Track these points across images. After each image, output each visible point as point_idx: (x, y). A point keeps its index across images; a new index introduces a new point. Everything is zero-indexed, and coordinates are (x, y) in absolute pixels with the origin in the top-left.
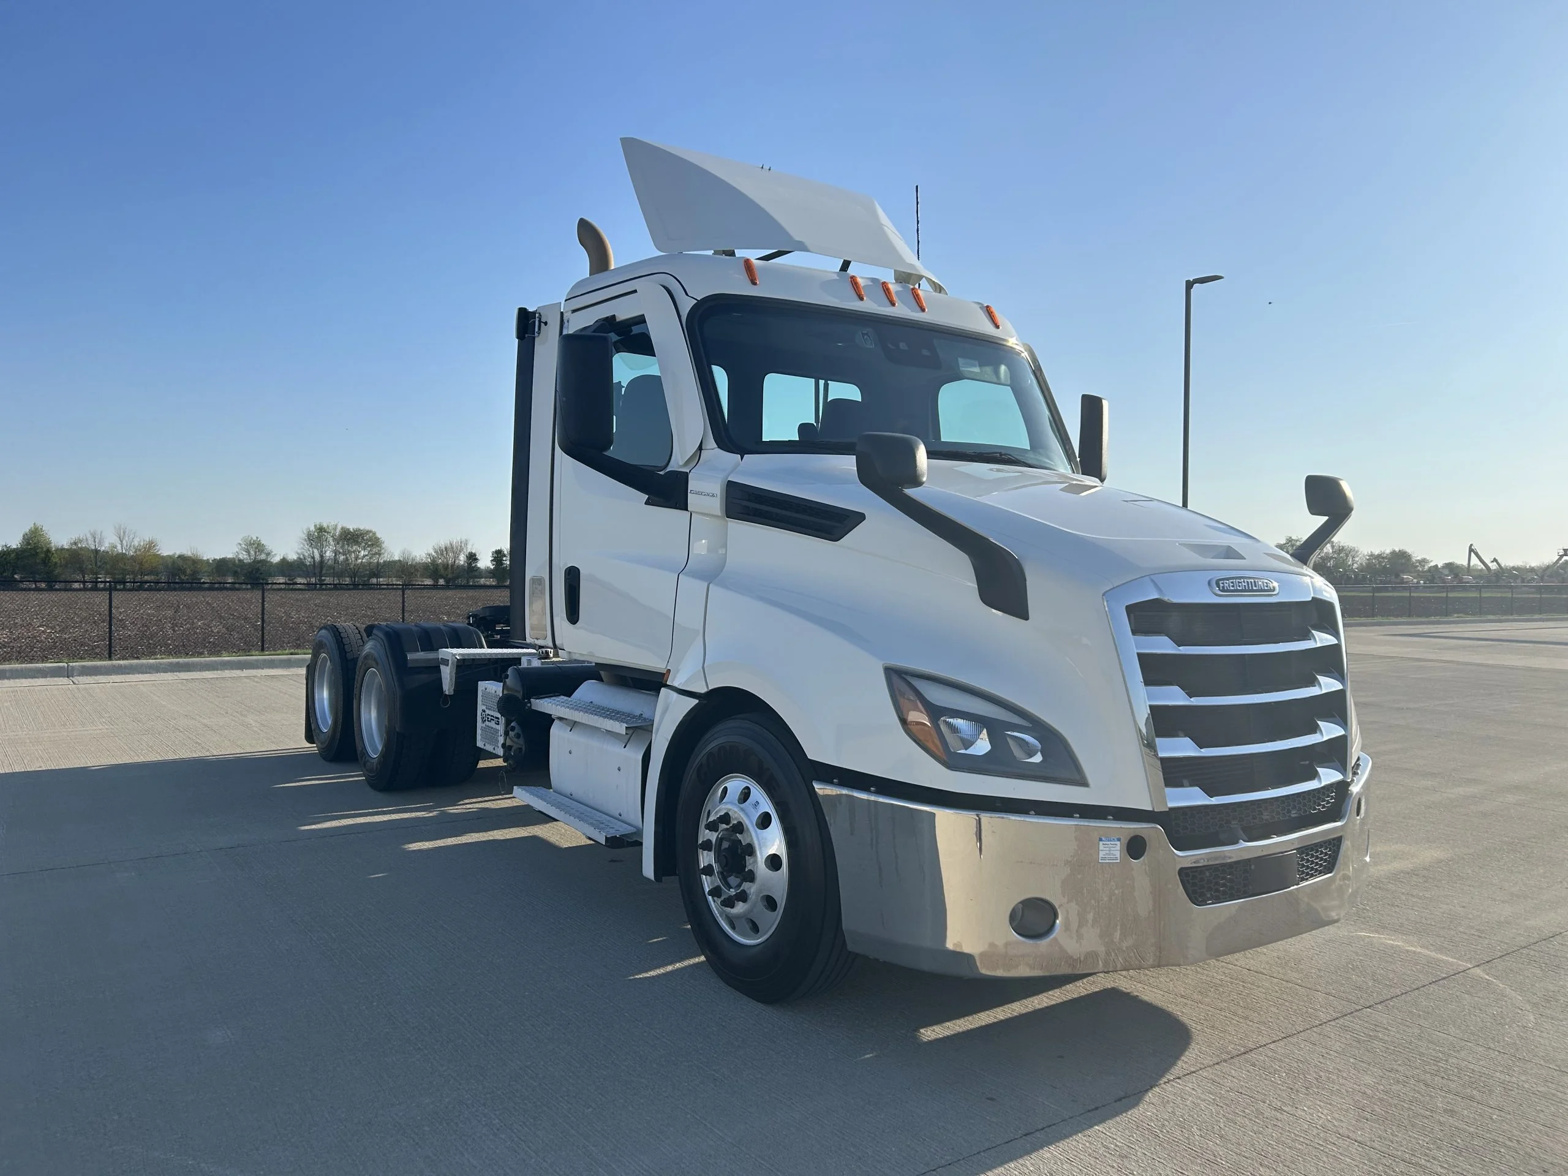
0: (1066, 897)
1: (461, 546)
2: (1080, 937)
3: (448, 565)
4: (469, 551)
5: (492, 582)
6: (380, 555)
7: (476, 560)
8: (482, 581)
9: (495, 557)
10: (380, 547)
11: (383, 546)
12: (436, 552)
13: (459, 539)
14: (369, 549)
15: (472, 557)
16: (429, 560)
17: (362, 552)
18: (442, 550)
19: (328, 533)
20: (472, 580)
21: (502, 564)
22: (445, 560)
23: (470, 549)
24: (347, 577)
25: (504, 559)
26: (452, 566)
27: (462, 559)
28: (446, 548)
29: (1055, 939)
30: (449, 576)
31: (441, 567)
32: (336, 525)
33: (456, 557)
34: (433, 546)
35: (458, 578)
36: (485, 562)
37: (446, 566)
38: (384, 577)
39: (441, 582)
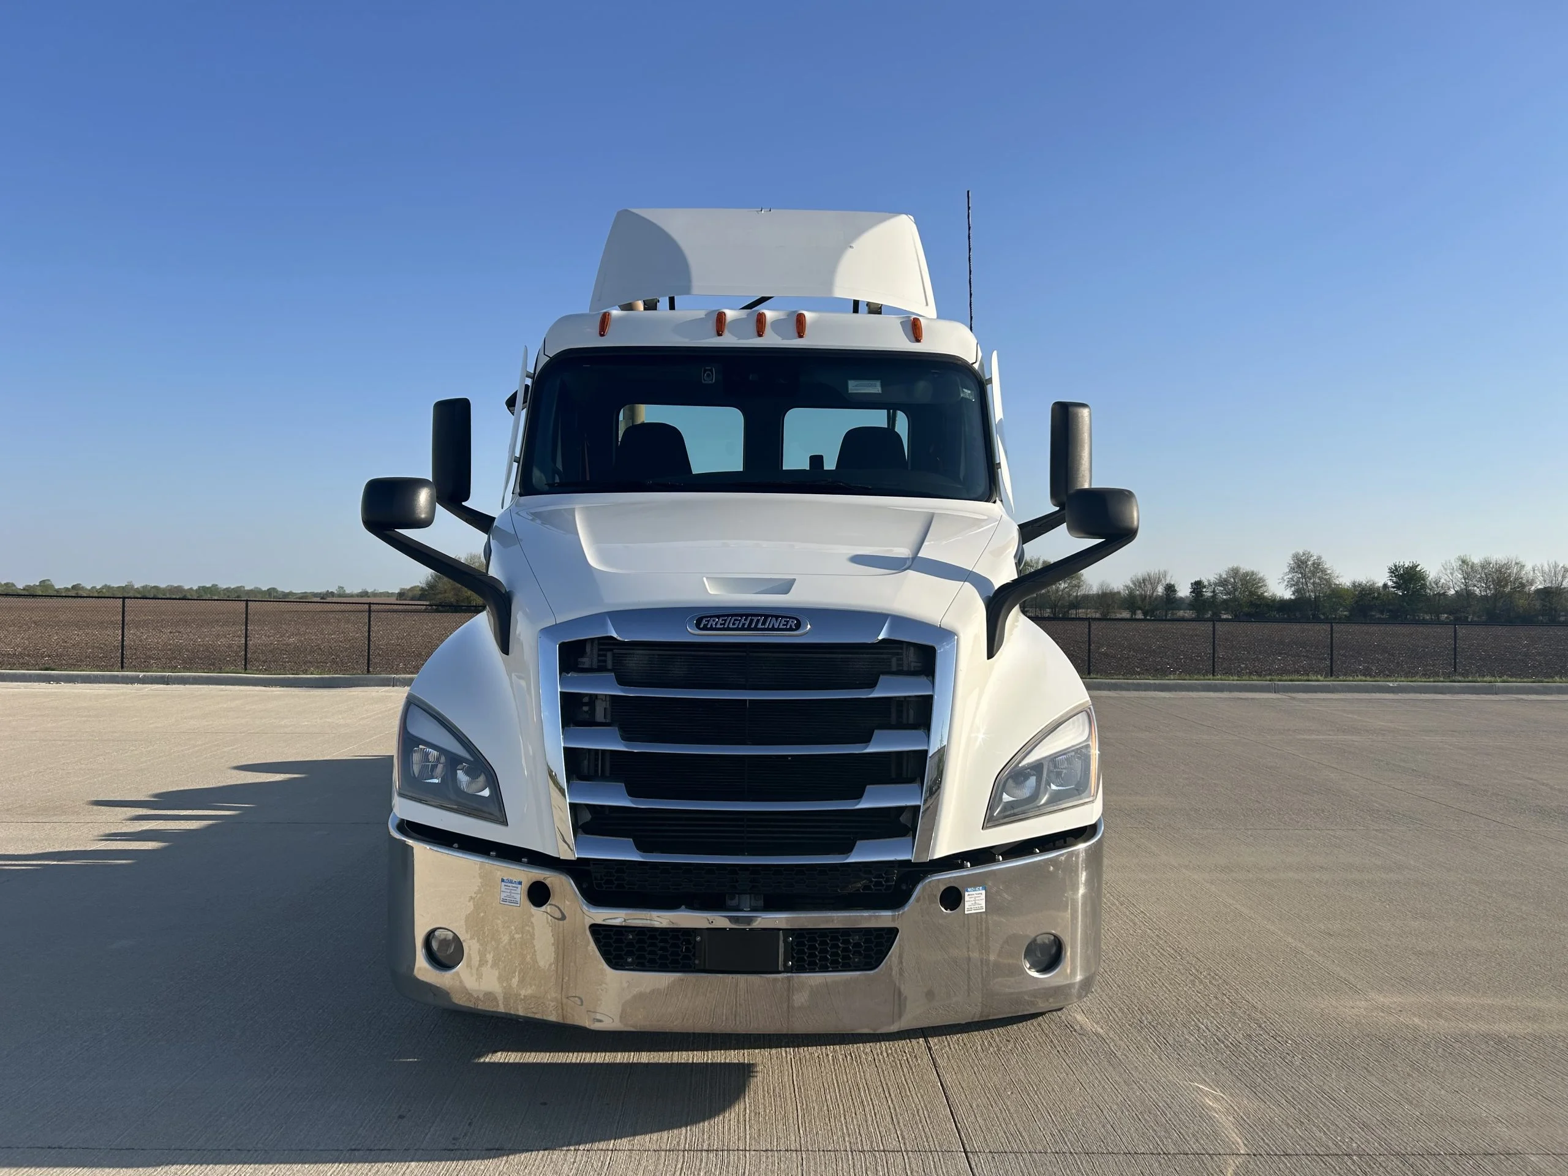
0: (469, 932)
1: (1159, 578)
2: (480, 977)
3: (1146, 597)
4: (1168, 582)
5: (1188, 614)
6: (1079, 587)
7: (1175, 591)
8: (1181, 613)
9: (1194, 589)
10: (1080, 580)
11: (1083, 578)
12: (1135, 584)
13: (1157, 571)
14: (1069, 581)
15: (1170, 589)
16: (1127, 592)
17: (1063, 585)
18: (1140, 582)
19: (1031, 566)
20: (1170, 612)
21: (1202, 596)
22: (1143, 592)
23: (1169, 580)
24: (1048, 608)
25: (1204, 590)
26: (1150, 597)
27: (1160, 590)
28: (1144, 580)
29: (457, 973)
30: (1146, 608)
31: (1138, 598)
32: (1039, 559)
33: (1154, 589)
34: (1132, 578)
35: (1157, 610)
36: (1184, 591)
37: (1143, 598)
38: (1083, 608)
39: (1139, 615)
